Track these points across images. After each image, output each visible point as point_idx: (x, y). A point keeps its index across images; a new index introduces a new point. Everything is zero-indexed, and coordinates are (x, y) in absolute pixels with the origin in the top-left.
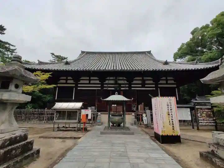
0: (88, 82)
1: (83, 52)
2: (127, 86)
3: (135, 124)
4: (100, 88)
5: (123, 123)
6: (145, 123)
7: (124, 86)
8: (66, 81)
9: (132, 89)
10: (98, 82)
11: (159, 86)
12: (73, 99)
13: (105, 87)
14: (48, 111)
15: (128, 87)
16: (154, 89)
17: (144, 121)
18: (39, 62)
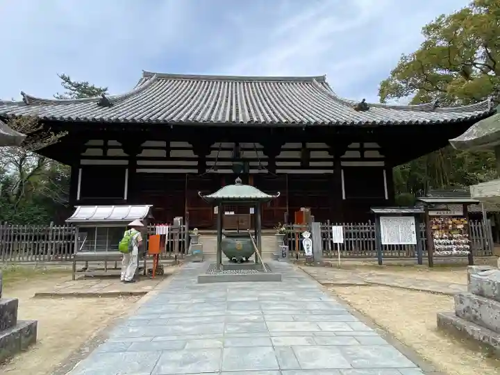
0: (163, 153)
1: (147, 75)
2: (266, 164)
3: (284, 255)
4: (196, 171)
5: (254, 255)
6: (307, 254)
7: (257, 164)
8: (105, 152)
9: (278, 171)
10: (190, 154)
11: (344, 164)
12: (125, 198)
13: (210, 167)
14: (57, 231)
15: (267, 167)
16: (331, 171)
17: (305, 247)
18: (24, 99)
